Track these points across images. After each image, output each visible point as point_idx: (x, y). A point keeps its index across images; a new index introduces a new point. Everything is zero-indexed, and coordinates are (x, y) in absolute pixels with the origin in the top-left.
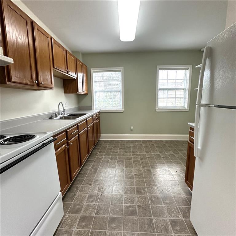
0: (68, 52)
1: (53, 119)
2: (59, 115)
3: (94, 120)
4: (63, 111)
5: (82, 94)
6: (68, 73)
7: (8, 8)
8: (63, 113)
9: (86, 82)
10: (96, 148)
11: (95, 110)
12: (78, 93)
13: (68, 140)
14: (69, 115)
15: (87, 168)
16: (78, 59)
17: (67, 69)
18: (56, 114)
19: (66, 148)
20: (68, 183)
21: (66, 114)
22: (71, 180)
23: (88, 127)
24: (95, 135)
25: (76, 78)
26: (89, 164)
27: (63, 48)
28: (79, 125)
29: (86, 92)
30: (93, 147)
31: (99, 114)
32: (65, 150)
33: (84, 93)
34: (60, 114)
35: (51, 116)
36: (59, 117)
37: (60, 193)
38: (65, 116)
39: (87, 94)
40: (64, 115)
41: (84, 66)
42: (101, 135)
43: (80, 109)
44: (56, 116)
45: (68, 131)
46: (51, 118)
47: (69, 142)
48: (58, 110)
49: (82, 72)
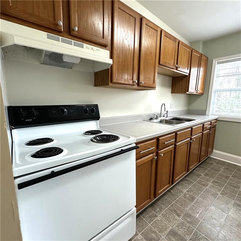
0: (182, 42)
1: (152, 121)
2: (160, 117)
3: (204, 130)
4: (166, 113)
5: (195, 93)
6: (177, 69)
7: (119, 11)
8: (165, 115)
9: (203, 78)
10: (202, 166)
11: (210, 116)
12: (187, 93)
13: (159, 150)
14: (172, 118)
15: (181, 189)
16: (194, 50)
17: (177, 64)
18: (157, 116)
19: (153, 158)
20: (150, 198)
21: (169, 117)
22: (155, 197)
23: (192, 137)
24: (203, 148)
25: (187, 74)
26: (185, 184)
27: (174, 39)
28: (178, 133)
29: (200, 91)
30: (196, 164)
31: (216, 122)
32: (152, 160)
33: (197, 93)
34: (162, 116)
35: (151, 118)
36: (160, 119)
37: (135, 208)
38: (167, 119)
39: (202, 94)
40: (166, 117)
41: (203, 58)
42: (214, 151)
43: (189, 112)
44: (157, 118)
45: (160, 138)
46: (151, 119)
47: (159, 152)
48: (160, 112)
49: (199, 66)
